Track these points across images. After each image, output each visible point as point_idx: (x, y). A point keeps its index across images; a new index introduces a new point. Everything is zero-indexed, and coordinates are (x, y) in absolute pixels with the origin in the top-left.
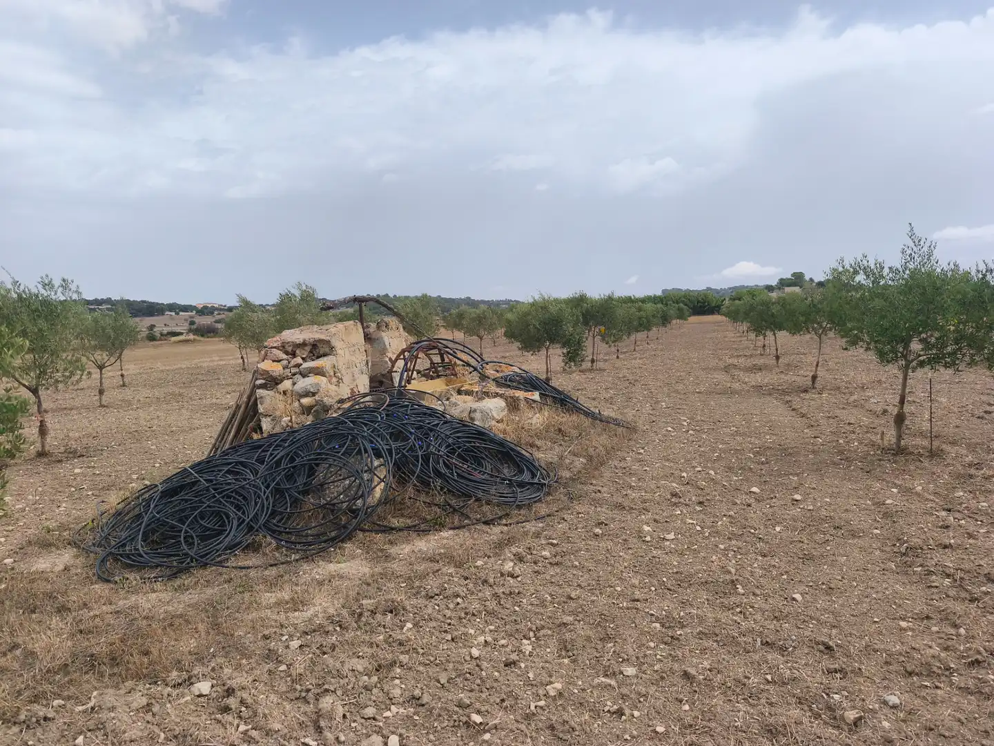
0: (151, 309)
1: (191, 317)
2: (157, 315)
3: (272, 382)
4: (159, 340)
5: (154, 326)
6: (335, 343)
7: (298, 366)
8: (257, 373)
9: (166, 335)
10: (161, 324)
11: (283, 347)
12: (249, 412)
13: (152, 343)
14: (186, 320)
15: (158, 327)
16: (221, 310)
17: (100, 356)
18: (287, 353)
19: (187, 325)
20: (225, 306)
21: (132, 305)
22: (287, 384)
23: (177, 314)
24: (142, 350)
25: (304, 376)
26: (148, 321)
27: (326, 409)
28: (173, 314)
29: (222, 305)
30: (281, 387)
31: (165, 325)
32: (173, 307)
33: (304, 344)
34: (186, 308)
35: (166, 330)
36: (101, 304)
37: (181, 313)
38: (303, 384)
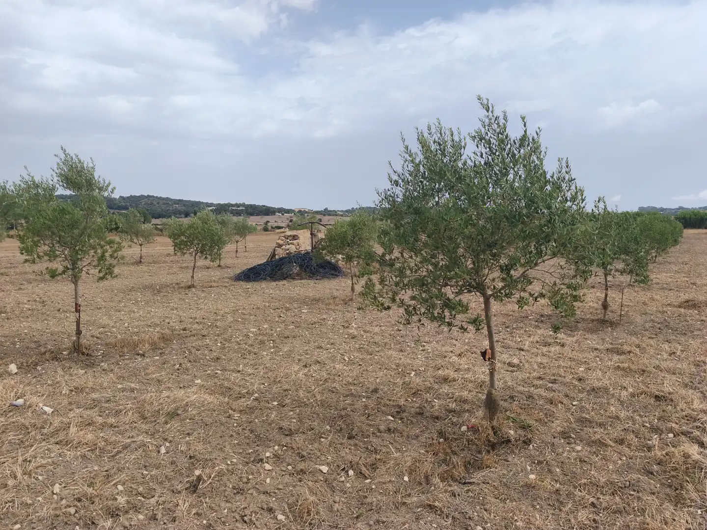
0: (267, 211)
1: (291, 217)
2: (271, 215)
3: (280, 246)
4: (270, 231)
5: (268, 222)
6: (299, 236)
7: (288, 242)
8: (277, 243)
9: (274, 228)
10: (273, 220)
11: (284, 237)
12: (273, 255)
13: (266, 232)
14: (287, 219)
15: (271, 223)
16: (309, 213)
17: (237, 237)
18: (286, 238)
19: (288, 222)
20: (312, 210)
21: (256, 208)
22: (284, 247)
23: (283, 214)
24: (259, 236)
25: (289, 245)
26: (266, 218)
27: (291, 253)
28: (280, 214)
29: (310, 210)
30: (282, 248)
31: (275, 221)
32: (281, 211)
33: (290, 236)
34: (288, 211)
35: (276, 224)
36: (239, 207)
37: (285, 214)
38: (288, 247)
